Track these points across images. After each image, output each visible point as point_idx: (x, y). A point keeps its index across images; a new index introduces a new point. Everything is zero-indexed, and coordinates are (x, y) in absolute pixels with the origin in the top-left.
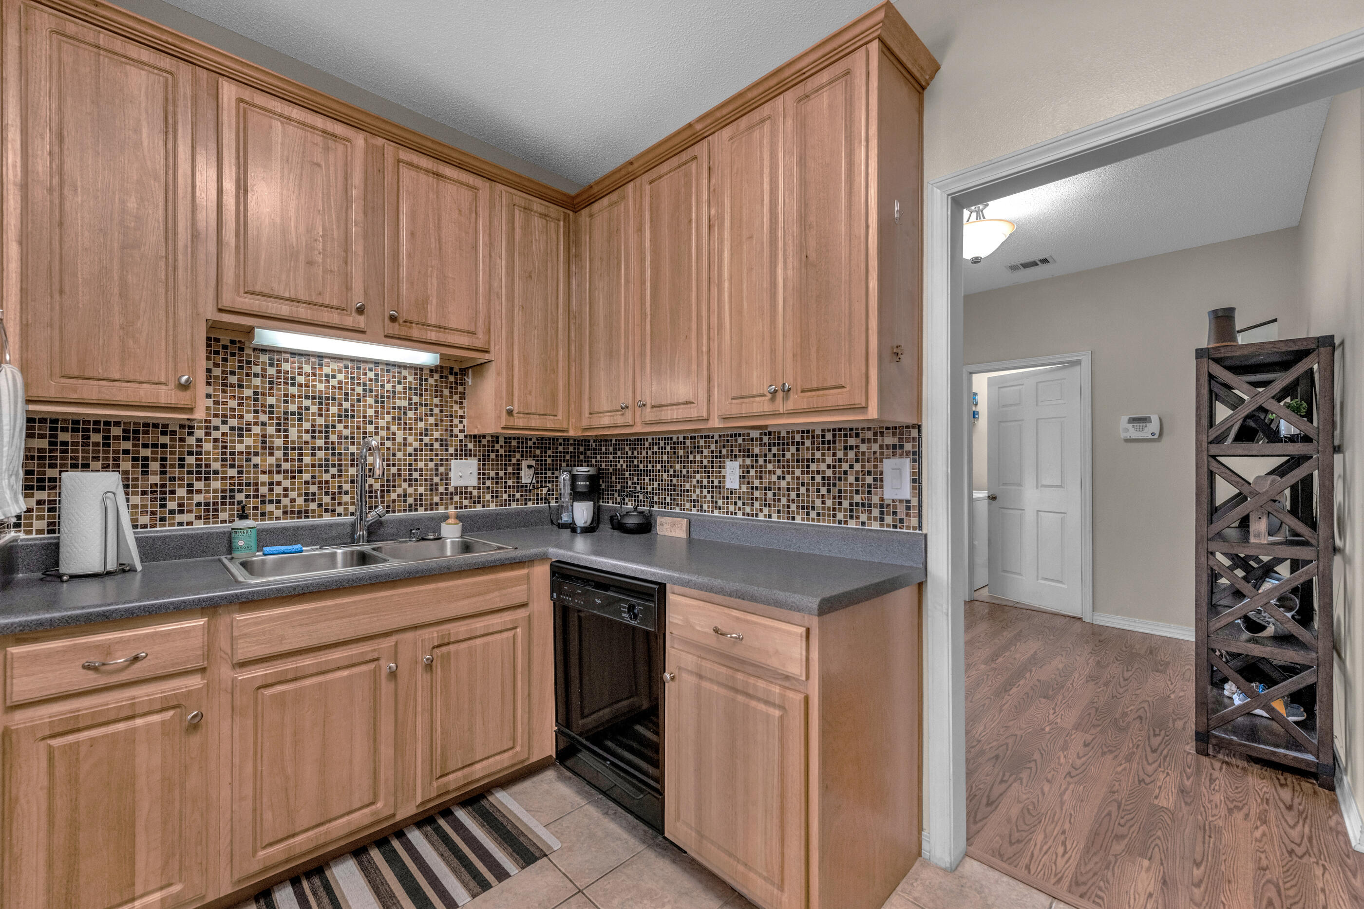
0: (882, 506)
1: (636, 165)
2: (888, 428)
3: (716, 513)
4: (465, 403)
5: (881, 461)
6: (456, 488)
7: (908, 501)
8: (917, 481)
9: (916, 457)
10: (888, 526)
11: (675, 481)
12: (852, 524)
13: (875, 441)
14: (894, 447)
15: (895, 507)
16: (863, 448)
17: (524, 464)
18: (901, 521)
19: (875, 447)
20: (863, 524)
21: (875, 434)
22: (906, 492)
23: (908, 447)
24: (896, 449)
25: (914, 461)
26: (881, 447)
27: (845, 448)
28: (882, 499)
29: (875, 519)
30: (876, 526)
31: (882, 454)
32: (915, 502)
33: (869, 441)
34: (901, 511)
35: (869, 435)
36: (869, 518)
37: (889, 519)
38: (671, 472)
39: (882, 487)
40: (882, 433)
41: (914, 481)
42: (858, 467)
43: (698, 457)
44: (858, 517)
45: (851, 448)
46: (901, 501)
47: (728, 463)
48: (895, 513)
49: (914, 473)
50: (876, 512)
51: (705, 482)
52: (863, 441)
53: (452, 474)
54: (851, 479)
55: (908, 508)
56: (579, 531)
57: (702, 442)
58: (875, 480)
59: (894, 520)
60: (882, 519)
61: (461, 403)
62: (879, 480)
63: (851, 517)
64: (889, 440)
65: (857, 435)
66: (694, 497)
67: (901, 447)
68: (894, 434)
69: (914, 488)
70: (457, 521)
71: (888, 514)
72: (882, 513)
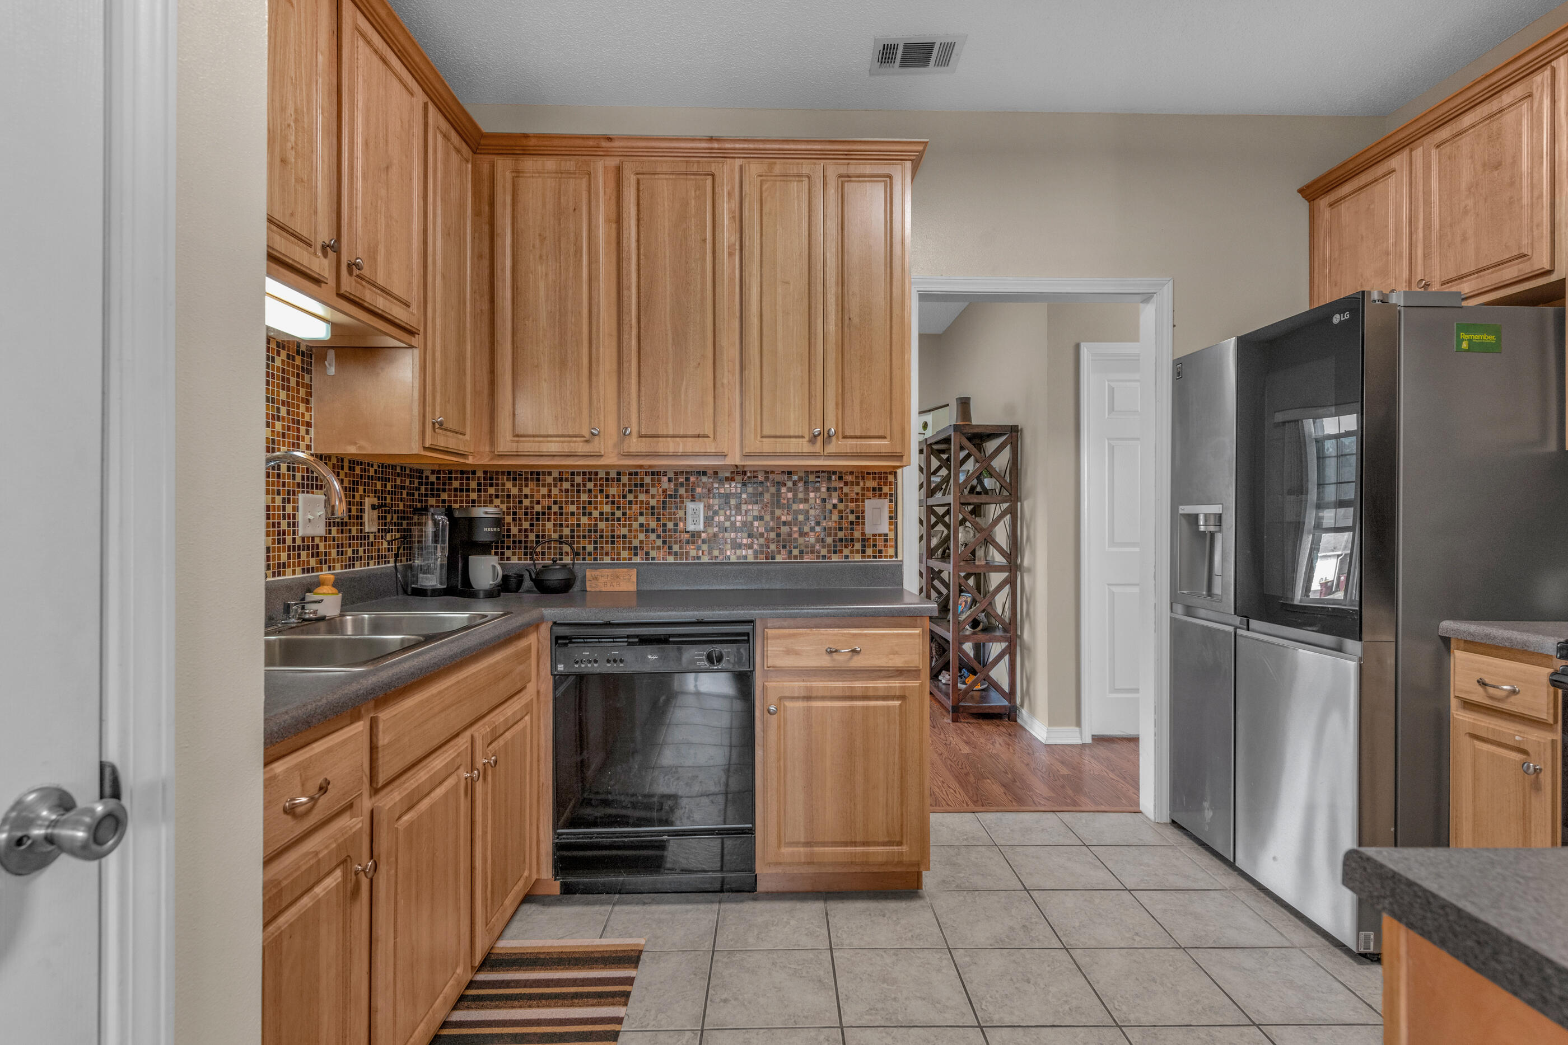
0: (864, 540)
1: (616, 144)
2: (868, 473)
3: (671, 559)
4: (313, 400)
5: (863, 501)
6: (303, 539)
7: (886, 535)
8: (893, 518)
9: (893, 498)
10: (869, 557)
11: (602, 525)
12: (835, 558)
13: (858, 484)
14: (874, 489)
15: (875, 540)
16: (846, 490)
17: (368, 502)
18: (880, 551)
19: (857, 489)
20: (847, 557)
21: (857, 477)
22: (884, 528)
23: (886, 489)
24: (877, 492)
25: (891, 501)
26: (863, 489)
27: (828, 489)
28: (863, 534)
29: (858, 552)
30: (858, 558)
31: (863, 495)
32: (891, 535)
33: (852, 483)
34: (880, 543)
35: (850, 478)
36: (852, 552)
37: (869, 551)
38: (596, 514)
39: (863, 523)
40: (863, 478)
41: (891, 518)
42: (841, 506)
43: (642, 497)
44: (841, 551)
45: (835, 489)
46: (880, 535)
47: (690, 506)
48: (875, 546)
49: (891, 512)
50: (858, 546)
51: (653, 525)
52: (846, 484)
53: (300, 517)
54: (835, 517)
55: (886, 540)
56: (482, 595)
57: (648, 480)
58: (858, 518)
59: (874, 552)
60: (864, 552)
61: (308, 402)
62: (860, 518)
63: (835, 552)
64: (871, 484)
65: (840, 478)
66: (636, 543)
67: (880, 489)
68: (874, 479)
69: (891, 524)
70: (335, 590)
71: (869, 547)
72: (864, 546)
